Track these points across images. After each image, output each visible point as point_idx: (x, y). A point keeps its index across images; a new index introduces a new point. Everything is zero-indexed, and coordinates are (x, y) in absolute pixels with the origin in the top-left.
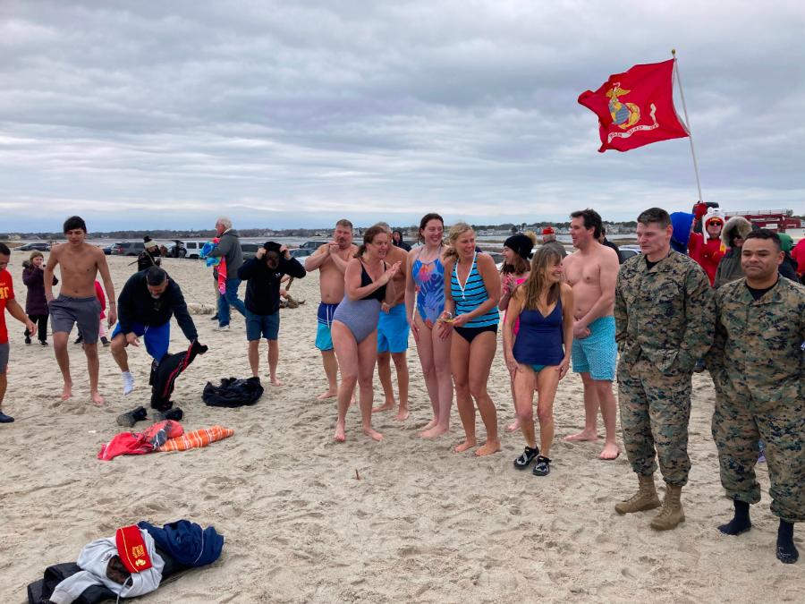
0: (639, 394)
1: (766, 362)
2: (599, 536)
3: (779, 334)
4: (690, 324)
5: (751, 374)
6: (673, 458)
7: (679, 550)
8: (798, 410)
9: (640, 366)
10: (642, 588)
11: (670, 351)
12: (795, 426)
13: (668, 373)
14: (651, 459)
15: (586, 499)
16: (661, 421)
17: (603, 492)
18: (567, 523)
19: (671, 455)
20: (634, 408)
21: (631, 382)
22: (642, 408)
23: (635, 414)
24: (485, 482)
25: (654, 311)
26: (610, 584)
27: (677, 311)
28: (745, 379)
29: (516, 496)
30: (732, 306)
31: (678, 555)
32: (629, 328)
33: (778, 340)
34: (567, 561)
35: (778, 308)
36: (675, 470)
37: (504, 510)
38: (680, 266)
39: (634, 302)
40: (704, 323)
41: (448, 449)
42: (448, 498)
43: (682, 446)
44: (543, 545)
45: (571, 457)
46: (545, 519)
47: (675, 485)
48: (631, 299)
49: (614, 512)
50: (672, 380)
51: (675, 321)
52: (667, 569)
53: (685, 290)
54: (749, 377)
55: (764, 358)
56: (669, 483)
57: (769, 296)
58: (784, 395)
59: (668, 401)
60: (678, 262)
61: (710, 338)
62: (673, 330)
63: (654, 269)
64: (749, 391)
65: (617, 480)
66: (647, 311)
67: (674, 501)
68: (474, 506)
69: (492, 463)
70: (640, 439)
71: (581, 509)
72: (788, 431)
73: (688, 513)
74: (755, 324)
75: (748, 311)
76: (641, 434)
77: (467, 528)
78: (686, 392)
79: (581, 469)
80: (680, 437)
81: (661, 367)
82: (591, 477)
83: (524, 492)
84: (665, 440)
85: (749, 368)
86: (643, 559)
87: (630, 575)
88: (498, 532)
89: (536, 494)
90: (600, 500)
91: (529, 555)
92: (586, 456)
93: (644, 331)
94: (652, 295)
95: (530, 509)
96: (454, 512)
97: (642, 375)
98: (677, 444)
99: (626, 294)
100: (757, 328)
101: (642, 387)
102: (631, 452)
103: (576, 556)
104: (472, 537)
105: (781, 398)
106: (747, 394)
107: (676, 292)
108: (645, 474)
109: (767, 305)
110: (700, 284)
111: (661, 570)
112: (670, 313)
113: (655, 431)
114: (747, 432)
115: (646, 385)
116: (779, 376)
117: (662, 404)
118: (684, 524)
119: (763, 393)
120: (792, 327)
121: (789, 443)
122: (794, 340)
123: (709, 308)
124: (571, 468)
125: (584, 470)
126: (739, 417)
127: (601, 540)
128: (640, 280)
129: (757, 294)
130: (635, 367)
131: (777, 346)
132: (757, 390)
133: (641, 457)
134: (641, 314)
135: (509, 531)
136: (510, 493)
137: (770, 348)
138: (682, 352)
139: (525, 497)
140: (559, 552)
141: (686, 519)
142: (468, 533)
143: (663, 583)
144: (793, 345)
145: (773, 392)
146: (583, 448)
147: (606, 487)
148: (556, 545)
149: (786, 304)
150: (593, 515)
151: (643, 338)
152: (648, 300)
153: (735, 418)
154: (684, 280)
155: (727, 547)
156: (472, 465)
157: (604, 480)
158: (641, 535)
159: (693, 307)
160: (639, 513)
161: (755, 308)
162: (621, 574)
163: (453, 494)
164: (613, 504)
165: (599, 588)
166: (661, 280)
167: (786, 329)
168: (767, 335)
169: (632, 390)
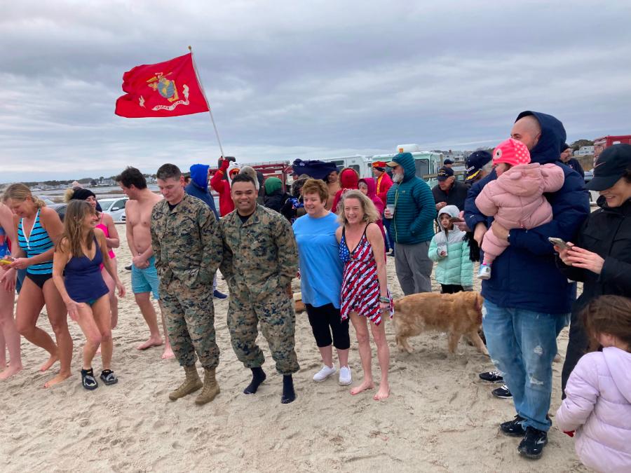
0: (176, 306)
1: (256, 266)
2: (156, 423)
3: (260, 245)
4: (206, 249)
5: (248, 276)
6: (206, 349)
7: (215, 415)
8: (278, 295)
9: (174, 285)
10: (188, 452)
11: (194, 270)
12: (278, 307)
13: (193, 287)
14: (192, 354)
15: (148, 396)
16: (193, 324)
17: (160, 387)
18: (131, 419)
19: (204, 346)
20: (174, 317)
21: (169, 298)
22: (180, 316)
23: (175, 322)
24: (57, 406)
25: (179, 242)
26: (163, 458)
27: (195, 240)
28: (244, 280)
29: (87, 410)
30: (231, 230)
31: (214, 419)
32: (162, 258)
33: (260, 249)
34: (129, 452)
35: (257, 226)
36: (208, 357)
37: (74, 426)
38: (193, 206)
39: (163, 237)
40: (214, 246)
41: (22, 386)
42: (19, 430)
43: (212, 339)
44: (108, 445)
45: (135, 365)
46: (111, 423)
47: (210, 369)
48: (160, 235)
49: (169, 400)
50: (197, 291)
51: (194, 248)
52: (205, 433)
53: (198, 224)
54: (247, 279)
55: (254, 263)
56: (206, 367)
57: (251, 220)
58: (269, 287)
59: (196, 308)
60: (191, 203)
61: (220, 256)
62: (195, 255)
63: (175, 210)
64: (248, 289)
65: (172, 375)
66: (173, 243)
67: (211, 380)
68: (45, 430)
69: (64, 388)
70: (181, 340)
71: (143, 405)
72: (274, 312)
73: (222, 386)
74: (245, 240)
75: (240, 232)
76: (181, 336)
77: (40, 451)
78: (208, 299)
79: (145, 372)
80: (210, 331)
81: (188, 283)
82: (152, 377)
83: (94, 405)
84: (198, 337)
85: (246, 272)
86: (189, 430)
87: (179, 446)
88: (68, 446)
89: (104, 403)
90: (158, 394)
91: (96, 457)
92: (147, 361)
93: (173, 259)
94: (175, 231)
95: (98, 418)
96: (26, 441)
97: (176, 291)
98: (208, 338)
99: (157, 231)
100: (247, 243)
101: (177, 300)
102: (176, 351)
103: (137, 445)
104: (43, 458)
105: (267, 288)
106: (247, 291)
107: (192, 226)
108: (189, 365)
109: (250, 226)
110: (208, 218)
111: (201, 435)
112: (190, 243)
113: (191, 331)
114: (249, 319)
115: (180, 298)
116: (266, 275)
117: (192, 311)
118: (219, 395)
119: (257, 288)
120: (268, 239)
121: (276, 320)
122: (271, 248)
123: (217, 235)
124: (136, 374)
125: (146, 373)
126: (244, 308)
127: (158, 425)
128: (166, 220)
129: (244, 219)
130: (170, 286)
131: (260, 254)
132: (253, 287)
133: (185, 353)
134: (169, 245)
135: (78, 442)
136: (82, 409)
137: (257, 256)
138: (202, 269)
139: (94, 409)
140: (122, 446)
141: (221, 391)
142: (39, 456)
143: (202, 444)
144: (271, 252)
145: (263, 286)
146: (146, 356)
147: (163, 382)
148: (120, 441)
149: (262, 224)
150: (152, 407)
151: (173, 264)
152: (173, 234)
153: (241, 309)
154: (197, 217)
155: (247, 403)
156: (45, 394)
157: (162, 377)
158: (189, 413)
159: (205, 235)
160: (188, 396)
161: (244, 229)
162: (171, 447)
163: (25, 425)
164: (168, 394)
165: (154, 464)
166: (180, 218)
167: (264, 241)
168: (253, 247)
169: (170, 304)
